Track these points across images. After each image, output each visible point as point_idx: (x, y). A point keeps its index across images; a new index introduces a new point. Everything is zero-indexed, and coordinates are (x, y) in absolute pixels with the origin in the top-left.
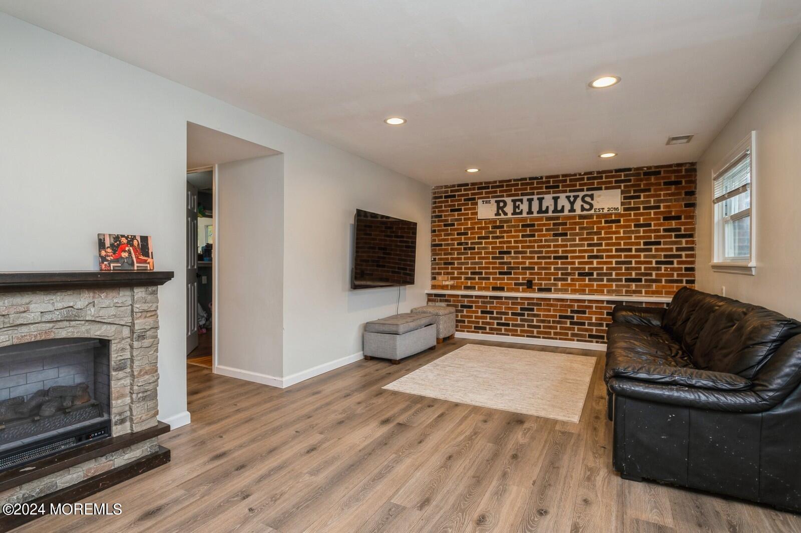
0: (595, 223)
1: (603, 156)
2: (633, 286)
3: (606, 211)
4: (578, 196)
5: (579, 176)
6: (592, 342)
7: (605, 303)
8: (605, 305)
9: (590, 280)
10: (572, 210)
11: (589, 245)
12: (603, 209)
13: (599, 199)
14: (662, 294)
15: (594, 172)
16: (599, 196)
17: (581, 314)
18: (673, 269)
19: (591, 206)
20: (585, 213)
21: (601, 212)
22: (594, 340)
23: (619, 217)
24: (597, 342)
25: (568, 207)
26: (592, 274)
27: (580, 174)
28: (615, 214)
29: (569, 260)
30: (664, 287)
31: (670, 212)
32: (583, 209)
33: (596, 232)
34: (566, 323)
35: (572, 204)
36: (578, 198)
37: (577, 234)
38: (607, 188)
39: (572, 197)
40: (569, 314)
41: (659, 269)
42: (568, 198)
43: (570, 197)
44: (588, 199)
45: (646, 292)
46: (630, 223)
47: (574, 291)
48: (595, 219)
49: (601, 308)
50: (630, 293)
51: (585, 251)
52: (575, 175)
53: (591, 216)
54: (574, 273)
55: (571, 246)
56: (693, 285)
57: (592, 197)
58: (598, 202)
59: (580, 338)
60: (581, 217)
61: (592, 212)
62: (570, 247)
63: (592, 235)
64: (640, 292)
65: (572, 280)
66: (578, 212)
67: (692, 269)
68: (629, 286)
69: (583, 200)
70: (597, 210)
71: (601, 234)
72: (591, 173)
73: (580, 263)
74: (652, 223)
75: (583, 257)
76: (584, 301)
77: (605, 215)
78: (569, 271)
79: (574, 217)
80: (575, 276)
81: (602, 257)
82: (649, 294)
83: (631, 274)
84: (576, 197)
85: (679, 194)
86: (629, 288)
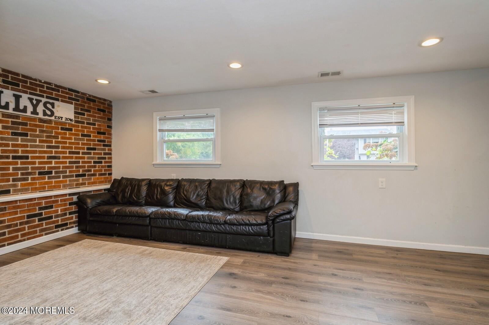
0: (53, 128)
1: (99, 81)
2: (81, 180)
3: (64, 120)
4: (41, 101)
5: (39, 82)
6: (58, 231)
7: (68, 196)
8: (68, 197)
9: (49, 178)
10: (35, 112)
11: (49, 147)
12: (62, 118)
13: (58, 109)
14: (97, 184)
15: (52, 84)
16: (58, 106)
17: (49, 209)
18: (102, 167)
19: (52, 114)
20: (47, 117)
21: (60, 120)
22: (60, 229)
23: (72, 127)
24: (62, 230)
25: (30, 109)
26: (51, 173)
27: (40, 81)
28: (69, 124)
29: (29, 160)
30: (98, 179)
31: (101, 129)
32: (45, 114)
33: (53, 136)
34: (34, 221)
35: (35, 107)
36: (41, 103)
37: (38, 136)
38: (62, 101)
39: (34, 99)
40: (37, 212)
41: (95, 167)
42: (31, 100)
43: (33, 99)
44: (49, 106)
45: (89, 184)
46: (79, 133)
47: (35, 190)
48: (53, 125)
49: (65, 200)
50: (79, 185)
51: (45, 152)
52: (36, 80)
53: (50, 122)
54: (35, 173)
55: (32, 146)
56: (111, 176)
57: (53, 105)
58: (57, 111)
59: (47, 231)
60: (41, 120)
61: (53, 118)
62: (30, 147)
63: (51, 139)
64: (84, 184)
65: (33, 179)
66: (41, 115)
67: (110, 166)
68: (78, 180)
69: (45, 105)
70: (57, 118)
71: (58, 138)
72: (50, 84)
73: (40, 163)
74: (92, 135)
75: (43, 158)
76: (50, 197)
77: (62, 123)
78: (30, 171)
79: (34, 119)
80: (36, 175)
81: (59, 158)
82: (90, 185)
83: (79, 171)
84: (39, 102)
85: (104, 118)
86: (78, 181)
